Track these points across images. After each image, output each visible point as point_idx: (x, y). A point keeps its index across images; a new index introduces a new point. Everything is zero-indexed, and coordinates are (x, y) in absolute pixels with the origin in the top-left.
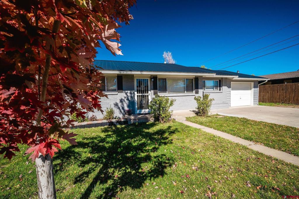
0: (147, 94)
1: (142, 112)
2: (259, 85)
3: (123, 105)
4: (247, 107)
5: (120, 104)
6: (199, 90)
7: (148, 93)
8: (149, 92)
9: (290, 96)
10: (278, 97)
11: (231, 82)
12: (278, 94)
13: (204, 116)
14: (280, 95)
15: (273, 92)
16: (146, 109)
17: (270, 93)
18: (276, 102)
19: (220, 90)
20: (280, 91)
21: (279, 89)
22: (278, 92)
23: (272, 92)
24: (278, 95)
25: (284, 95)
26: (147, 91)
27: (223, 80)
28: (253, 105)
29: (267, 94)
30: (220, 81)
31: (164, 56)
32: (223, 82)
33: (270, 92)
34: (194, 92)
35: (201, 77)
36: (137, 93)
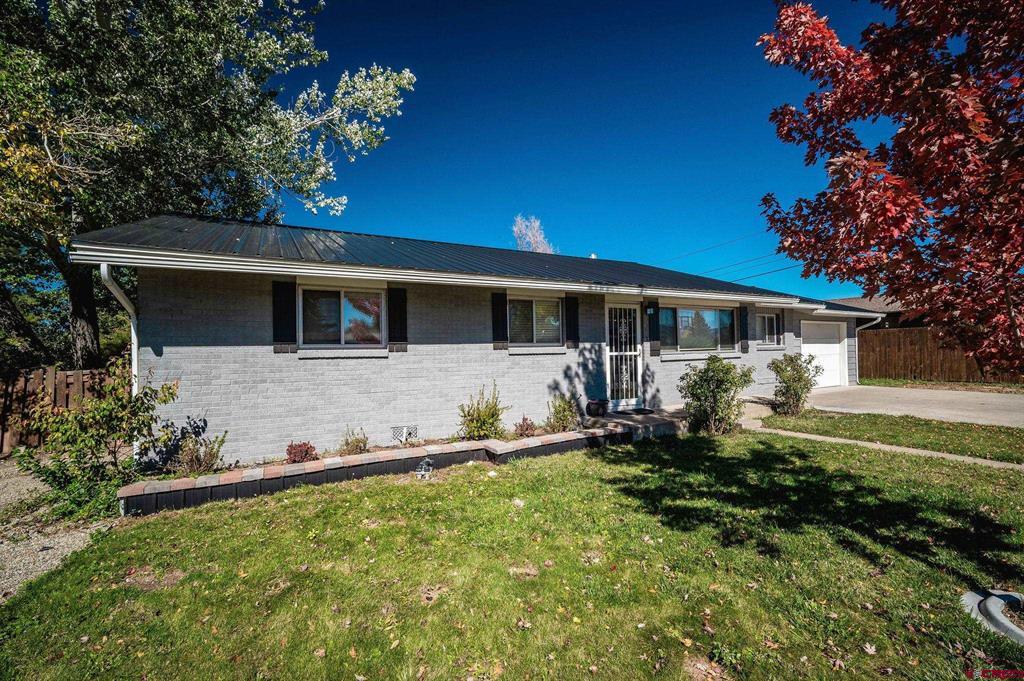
0: (633, 353)
1: (620, 409)
2: (858, 329)
3: (574, 387)
4: (834, 390)
5: (564, 385)
6: (750, 342)
7: (635, 350)
8: (639, 347)
9: (931, 361)
10: (901, 363)
11: (802, 322)
12: (902, 355)
13: (793, 414)
14: (905, 357)
15: (888, 349)
16: (632, 397)
17: (880, 351)
18: (897, 377)
19: (778, 343)
20: (904, 345)
21: (902, 340)
22: (899, 350)
23: (883, 348)
24: (902, 357)
25: (918, 357)
26: (632, 342)
27: (786, 314)
28: (847, 383)
29: (871, 353)
30: (777, 315)
31: (515, 229)
32: (786, 320)
33: (878, 349)
34: (737, 346)
35: (752, 304)
36: (611, 351)
